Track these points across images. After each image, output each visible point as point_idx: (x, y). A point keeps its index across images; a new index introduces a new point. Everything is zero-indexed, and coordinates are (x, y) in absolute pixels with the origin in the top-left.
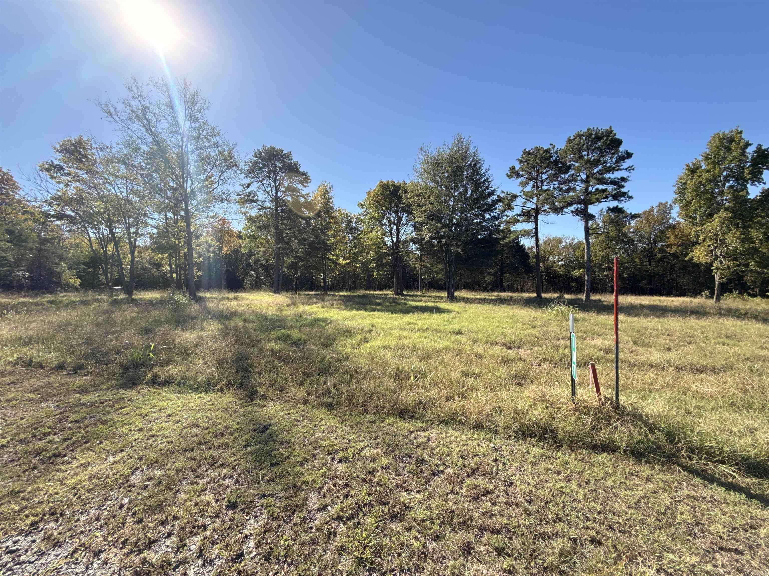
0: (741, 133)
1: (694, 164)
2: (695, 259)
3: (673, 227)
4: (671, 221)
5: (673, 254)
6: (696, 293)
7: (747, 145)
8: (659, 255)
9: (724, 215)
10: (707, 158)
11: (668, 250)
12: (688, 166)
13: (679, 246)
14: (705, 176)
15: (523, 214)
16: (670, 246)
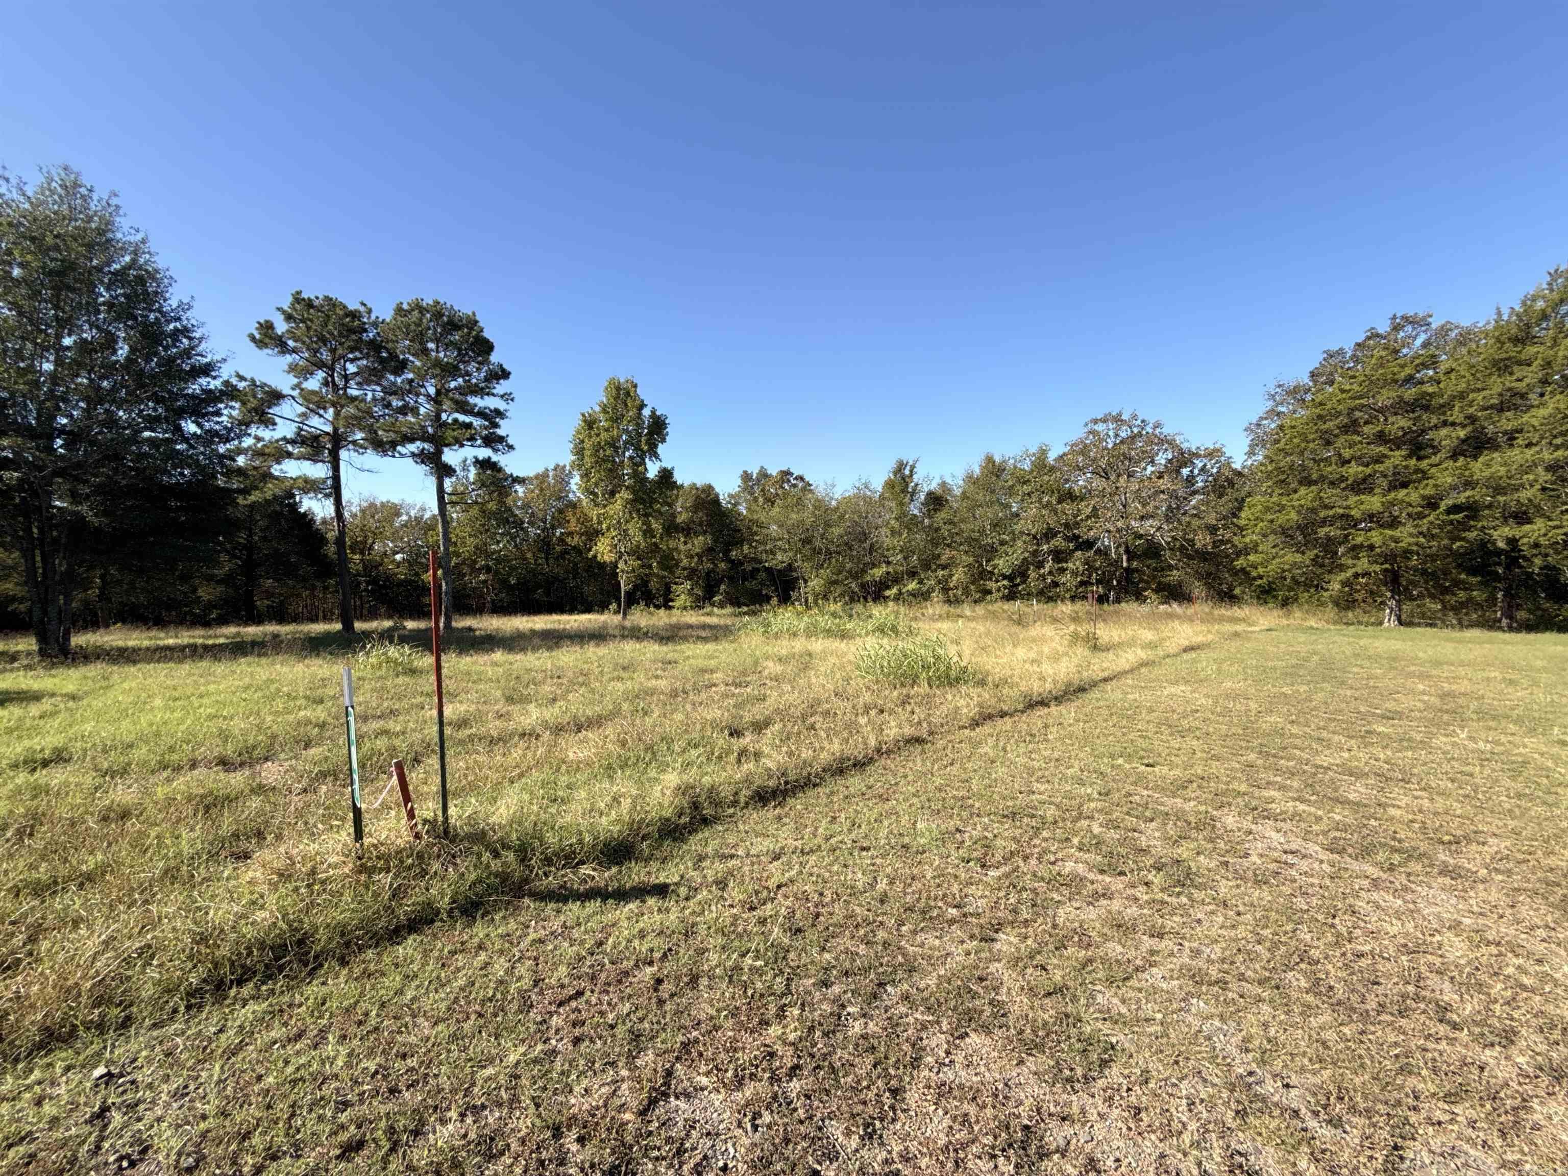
0: (635, 386)
1: (590, 415)
2: (599, 558)
3: (574, 506)
4: (571, 495)
5: (574, 547)
6: (603, 607)
7: (642, 406)
8: (558, 549)
9: (626, 496)
10: (604, 411)
11: (569, 540)
12: (583, 415)
13: (582, 534)
14: (604, 436)
15: (300, 439)
16: (570, 534)
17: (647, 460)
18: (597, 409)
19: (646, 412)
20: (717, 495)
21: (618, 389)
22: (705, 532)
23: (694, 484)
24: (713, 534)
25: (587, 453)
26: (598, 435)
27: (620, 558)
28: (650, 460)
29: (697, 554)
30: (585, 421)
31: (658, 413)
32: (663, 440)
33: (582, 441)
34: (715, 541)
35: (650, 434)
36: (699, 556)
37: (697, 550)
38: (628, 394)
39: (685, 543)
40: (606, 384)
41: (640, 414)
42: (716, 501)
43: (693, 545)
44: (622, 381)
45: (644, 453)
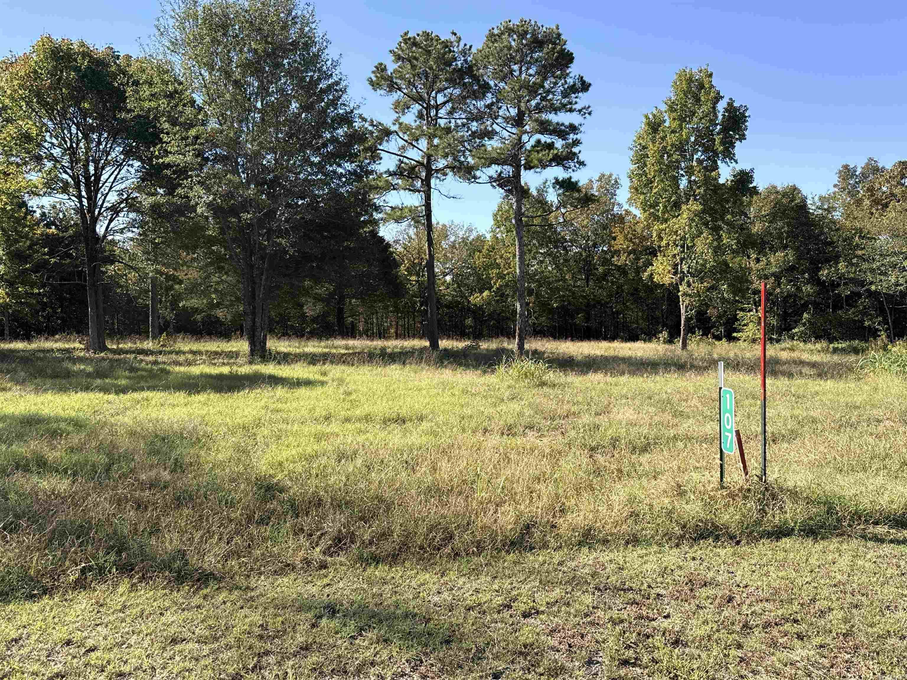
0: (711, 75)
1: (654, 116)
2: (655, 279)
3: (621, 219)
4: (616, 209)
6: (649, 334)
7: (718, 98)
10: (672, 109)
11: (614, 259)
12: (647, 117)
15: (399, 173)
17: (719, 162)
18: (664, 108)
19: (721, 106)
20: (804, 200)
21: (690, 80)
22: (785, 247)
23: (775, 187)
24: (797, 249)
25: (650, 161)
26: (663, 138)
27: (682, 279)
28: (723, 161)
29: (773, 274)
30: (649, 124)
31: (735, 104)
32: (743, 137)
33: (644, 148)
34: (799, 258)
35: (725, 130)
36: (777, 277)
37: (774, 269)
38: (701, 86)
39: (758, 260)
40: (675, 77)
41: (714, 108)
42: (803, 207)
43: (769, 263)
44: (695, 70)
45: (716, 154)
